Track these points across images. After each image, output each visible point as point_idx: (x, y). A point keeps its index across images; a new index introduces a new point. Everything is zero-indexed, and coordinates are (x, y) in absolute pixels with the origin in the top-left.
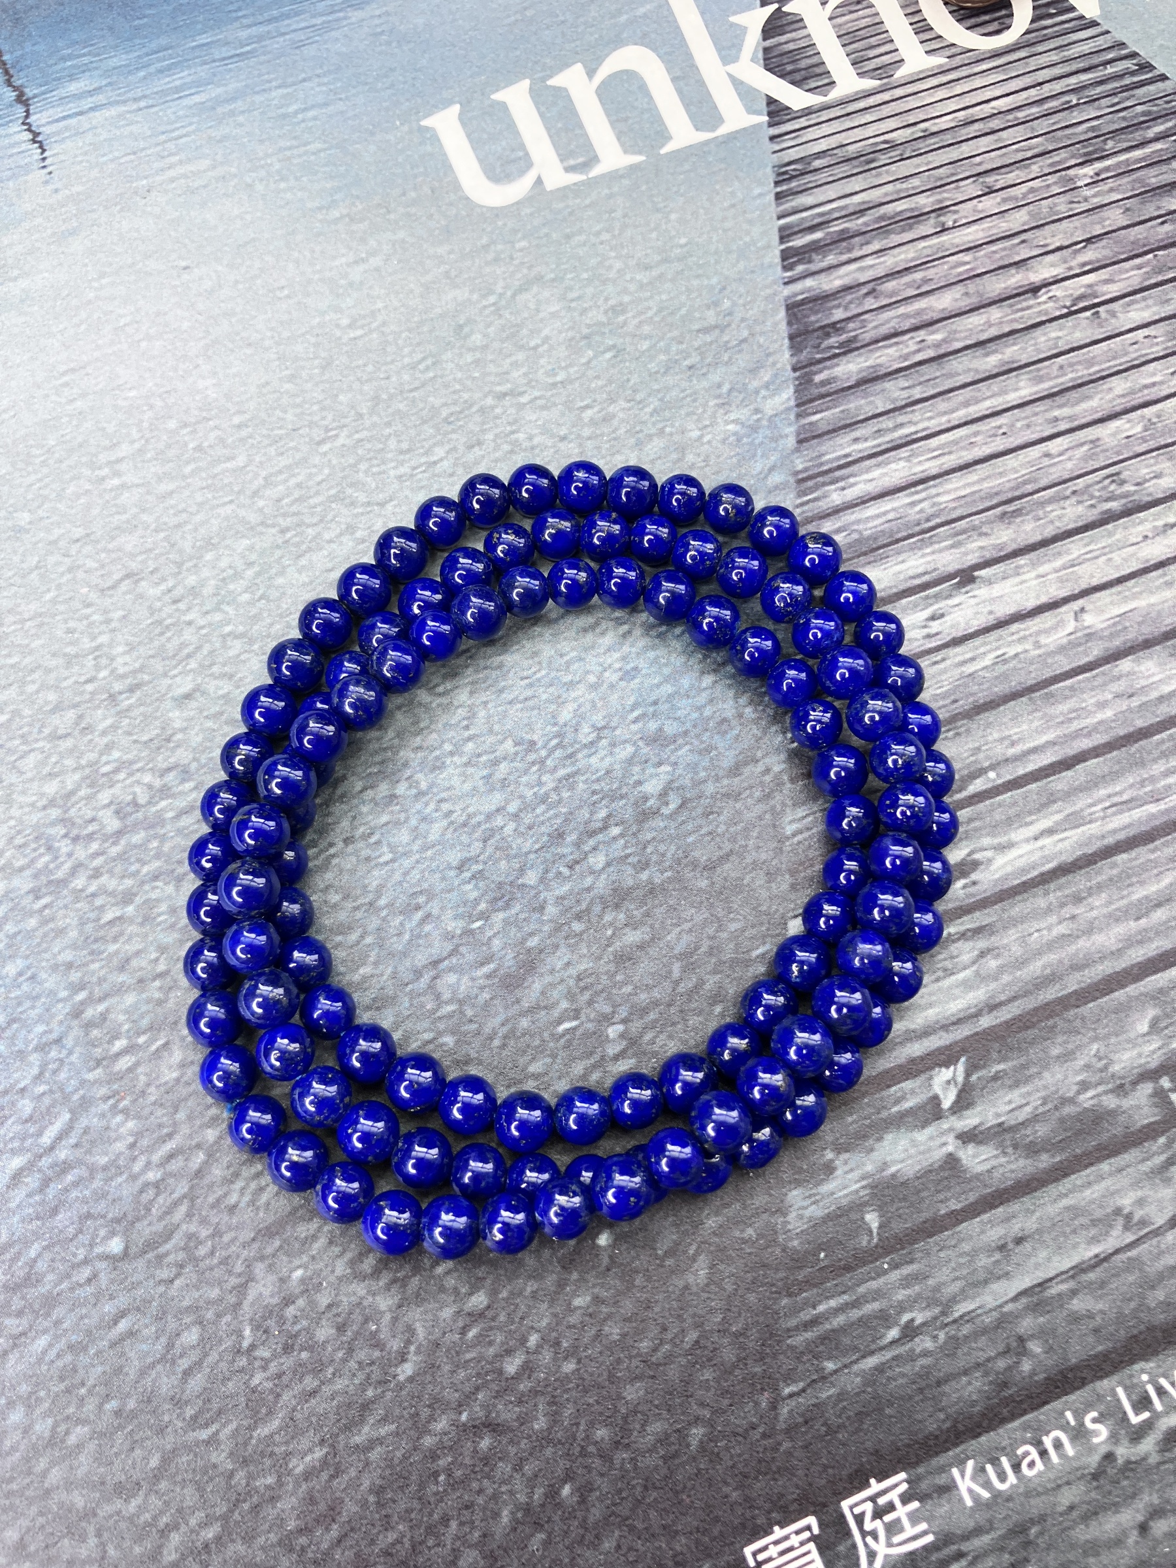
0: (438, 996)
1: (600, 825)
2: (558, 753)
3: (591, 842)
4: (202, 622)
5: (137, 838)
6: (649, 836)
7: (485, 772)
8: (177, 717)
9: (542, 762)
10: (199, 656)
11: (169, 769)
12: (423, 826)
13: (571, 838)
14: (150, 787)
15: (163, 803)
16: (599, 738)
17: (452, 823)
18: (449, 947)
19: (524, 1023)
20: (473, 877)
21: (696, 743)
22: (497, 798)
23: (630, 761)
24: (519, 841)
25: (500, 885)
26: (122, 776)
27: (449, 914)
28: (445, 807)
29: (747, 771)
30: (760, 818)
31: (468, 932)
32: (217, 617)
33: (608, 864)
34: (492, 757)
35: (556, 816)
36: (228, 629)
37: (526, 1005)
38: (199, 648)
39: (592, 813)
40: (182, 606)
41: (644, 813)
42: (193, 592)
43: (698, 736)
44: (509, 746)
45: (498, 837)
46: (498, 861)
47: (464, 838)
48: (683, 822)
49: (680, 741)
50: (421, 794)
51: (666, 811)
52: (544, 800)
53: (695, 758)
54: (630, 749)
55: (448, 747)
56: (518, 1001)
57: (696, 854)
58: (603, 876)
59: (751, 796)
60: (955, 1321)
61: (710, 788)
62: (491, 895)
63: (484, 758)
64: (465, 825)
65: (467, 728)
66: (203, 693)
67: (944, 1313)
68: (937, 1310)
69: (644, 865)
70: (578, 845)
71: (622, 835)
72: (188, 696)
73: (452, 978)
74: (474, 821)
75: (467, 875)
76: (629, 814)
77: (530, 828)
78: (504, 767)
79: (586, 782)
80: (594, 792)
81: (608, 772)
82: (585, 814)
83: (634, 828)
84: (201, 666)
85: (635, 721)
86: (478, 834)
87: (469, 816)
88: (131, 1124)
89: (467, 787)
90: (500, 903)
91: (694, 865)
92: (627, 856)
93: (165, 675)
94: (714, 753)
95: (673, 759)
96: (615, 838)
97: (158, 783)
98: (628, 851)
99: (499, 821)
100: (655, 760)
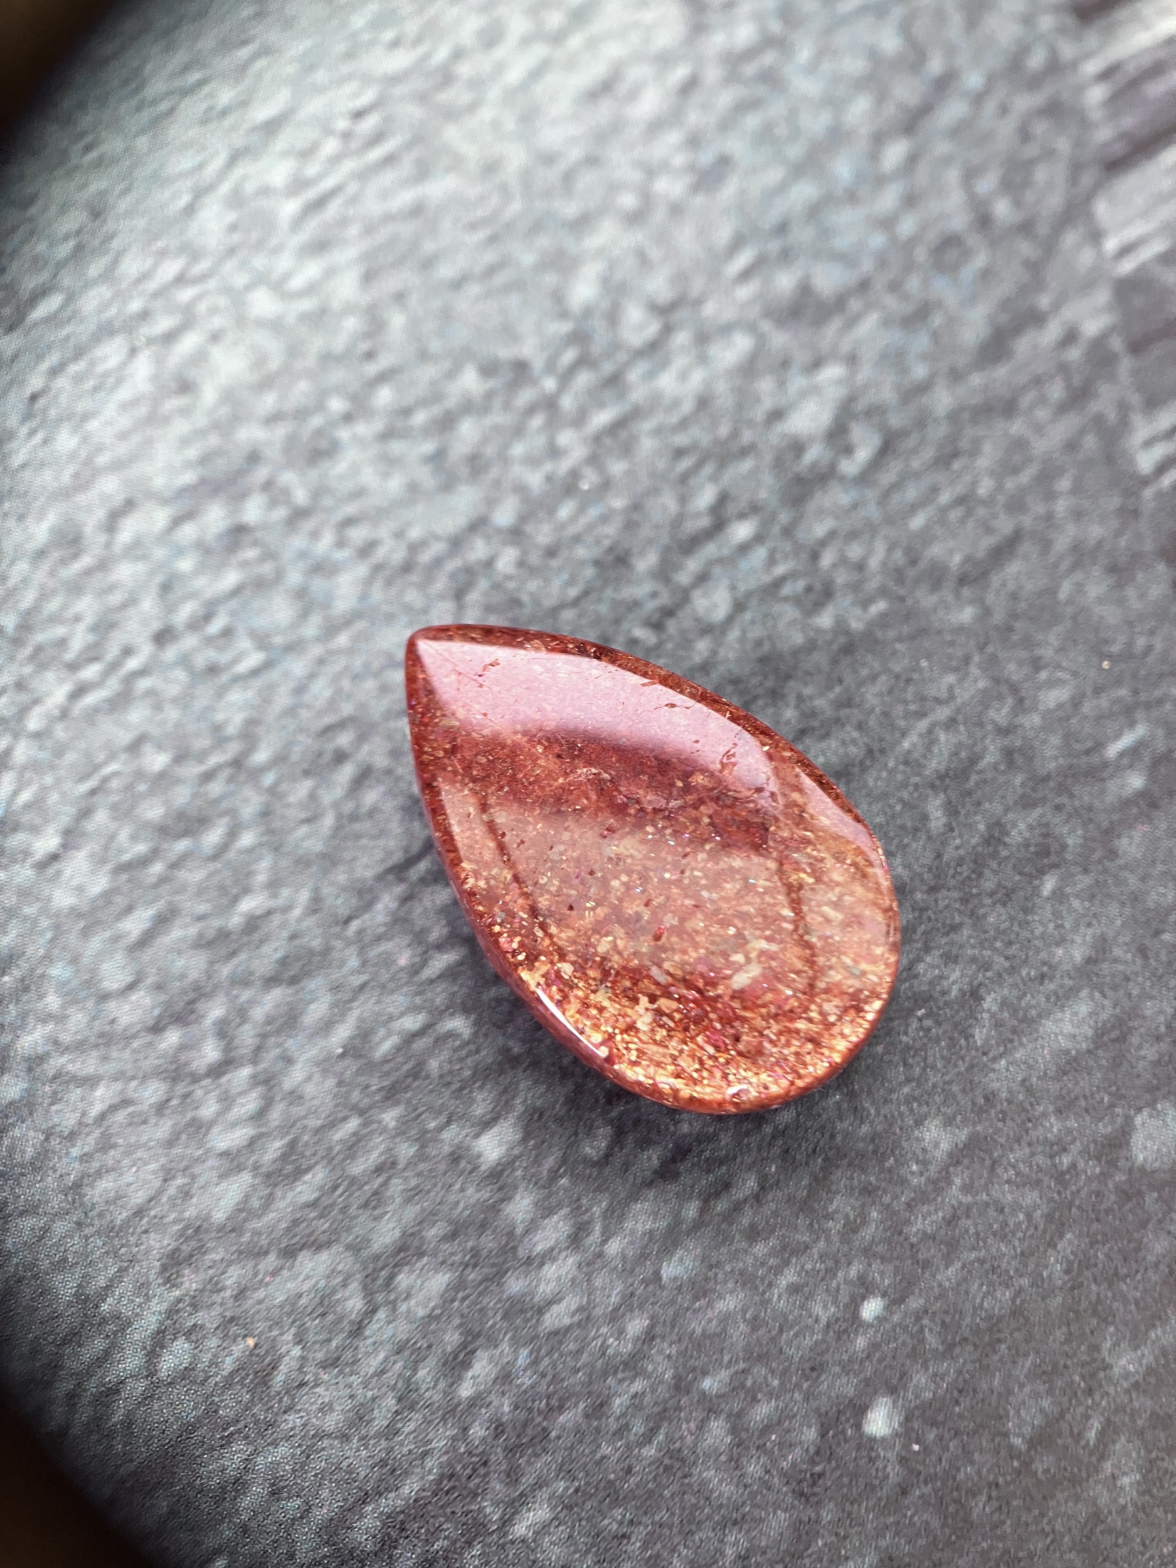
1: (705, 522)
2: (584, 379)
3: (693, 565)
6: (820, 530)
7: (428, 448)
9: (550, 404)
12: (318, 585)
13: (646, 562)
17: (377, 569)
21: (891, 302)
22: (466, 500)
23: (749, 369)
24: (533, 585)
28: (358, 534)
29: (1023, 345)
30: (1071, 446)
33: (739, 607)
34: (436, 410)
35: (605, 519)
39: (683, 500)
41: (799, 480)
43: (894, 287)
44: (470, 381)
45: (483, 584)
47: (413, 597)
48: (896, 486)
49: (854, 305)
50: (298, 515)
51: (850, 467)
52: (569, 486)
53: (894, 337)
54: (742, 343)
55: (337, 405)
57: (936, 551)
58: (734, 634)
59: (1042, 400)
61: (943, 400)
63: (420, 418)
64: (407, 567)
65: (370, 356)
69: (822, 594)
70: (663, 573)
71: (758, 539)
74: (425, 557)
76: (767, 489)
77: (551, 552)
78: (468, 432)
79: (658, 432)
80: (679, 453)
81: (704, 402)
82: (668, 502)
83: (784, 517)
85: (746, 275)
86: (441, 583)
87: (415, 548)
89: (395, 484)
91: (936, 576)
92: (778, 583)
94: (937, 320)
95: (845, 347)
96: (744, 548)
98: (780, 570)
99: (478, 550)
100: (802, 357)
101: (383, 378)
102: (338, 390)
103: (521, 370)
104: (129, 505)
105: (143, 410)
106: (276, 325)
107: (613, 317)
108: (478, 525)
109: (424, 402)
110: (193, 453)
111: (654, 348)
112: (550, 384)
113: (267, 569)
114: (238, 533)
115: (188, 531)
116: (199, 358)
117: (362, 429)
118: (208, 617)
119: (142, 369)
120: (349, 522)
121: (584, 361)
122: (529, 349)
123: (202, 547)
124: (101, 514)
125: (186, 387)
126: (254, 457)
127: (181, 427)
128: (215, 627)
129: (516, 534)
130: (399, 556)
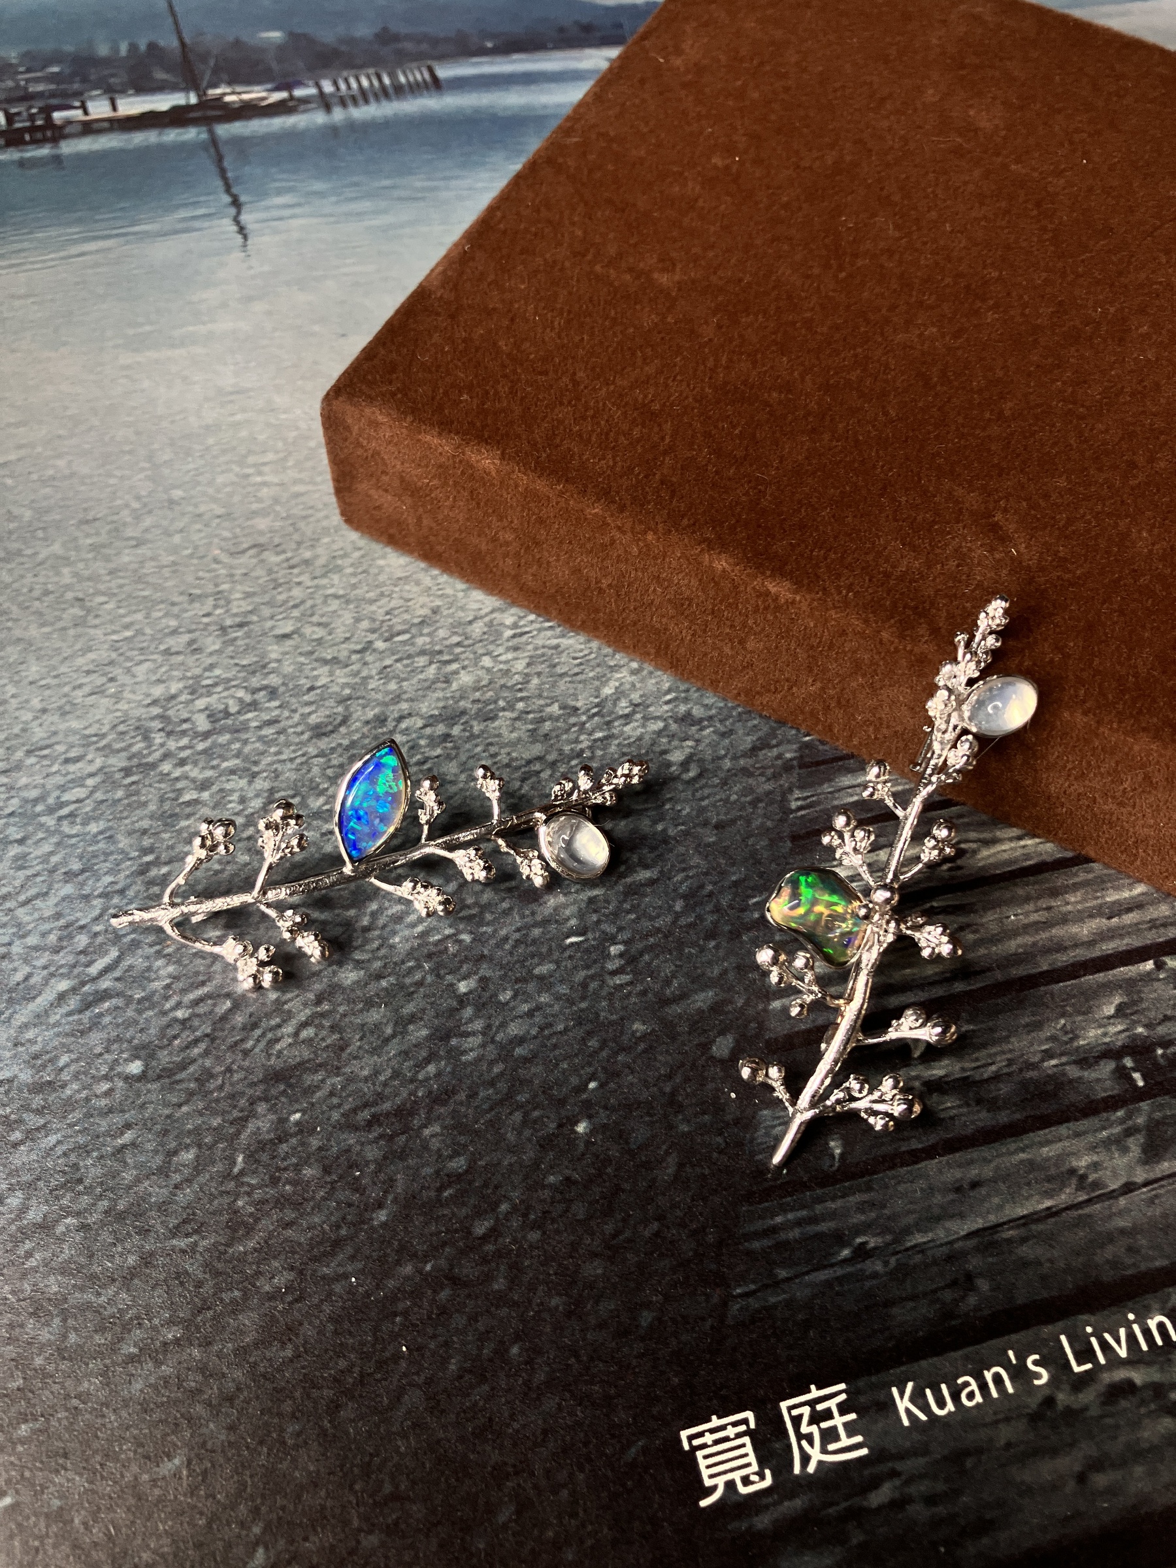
4: (309, 584)
5: (224, 738)
7: (530, 727)
8: (274, 651)
10: (302, 608)
11: (260, 690)
14: (241, 700)
15: (250, 715)
22: (537, 749)
26: (219, 689)
28: (493, 750)
32: (324, 581)
34: (538, 715)
36: (330, 591)
38: (303, 602)
40: (296, 571)
42: (307, 562)
60: (907, 1250)
66: (300, 636)
67: (895, 1241)
68: (889, 1238)
72: (286, 636)
84: (303, 615)
88: (171, 969)
93: (272, 618)
97: (248, 698)
99: (537, 767)
101: (521, 699)
102: (504, 699)
104: (410, 715)
105: (426, 684)
106: (488, 670)
108: (539, 759)
110: (441, 704)
113: (453, 753)
114: (446, 737)
115: (428, 731)
116: (456, 672)
117: (508, 714)
118: (424, 763)
119: (432, 670)
120: (491, 744)
123: (431, 738)
124: (396, 715)
125: (447, 681)
126: (463, 713)
127: (440, 694)
128: (425, 767)
130: (506, 761)
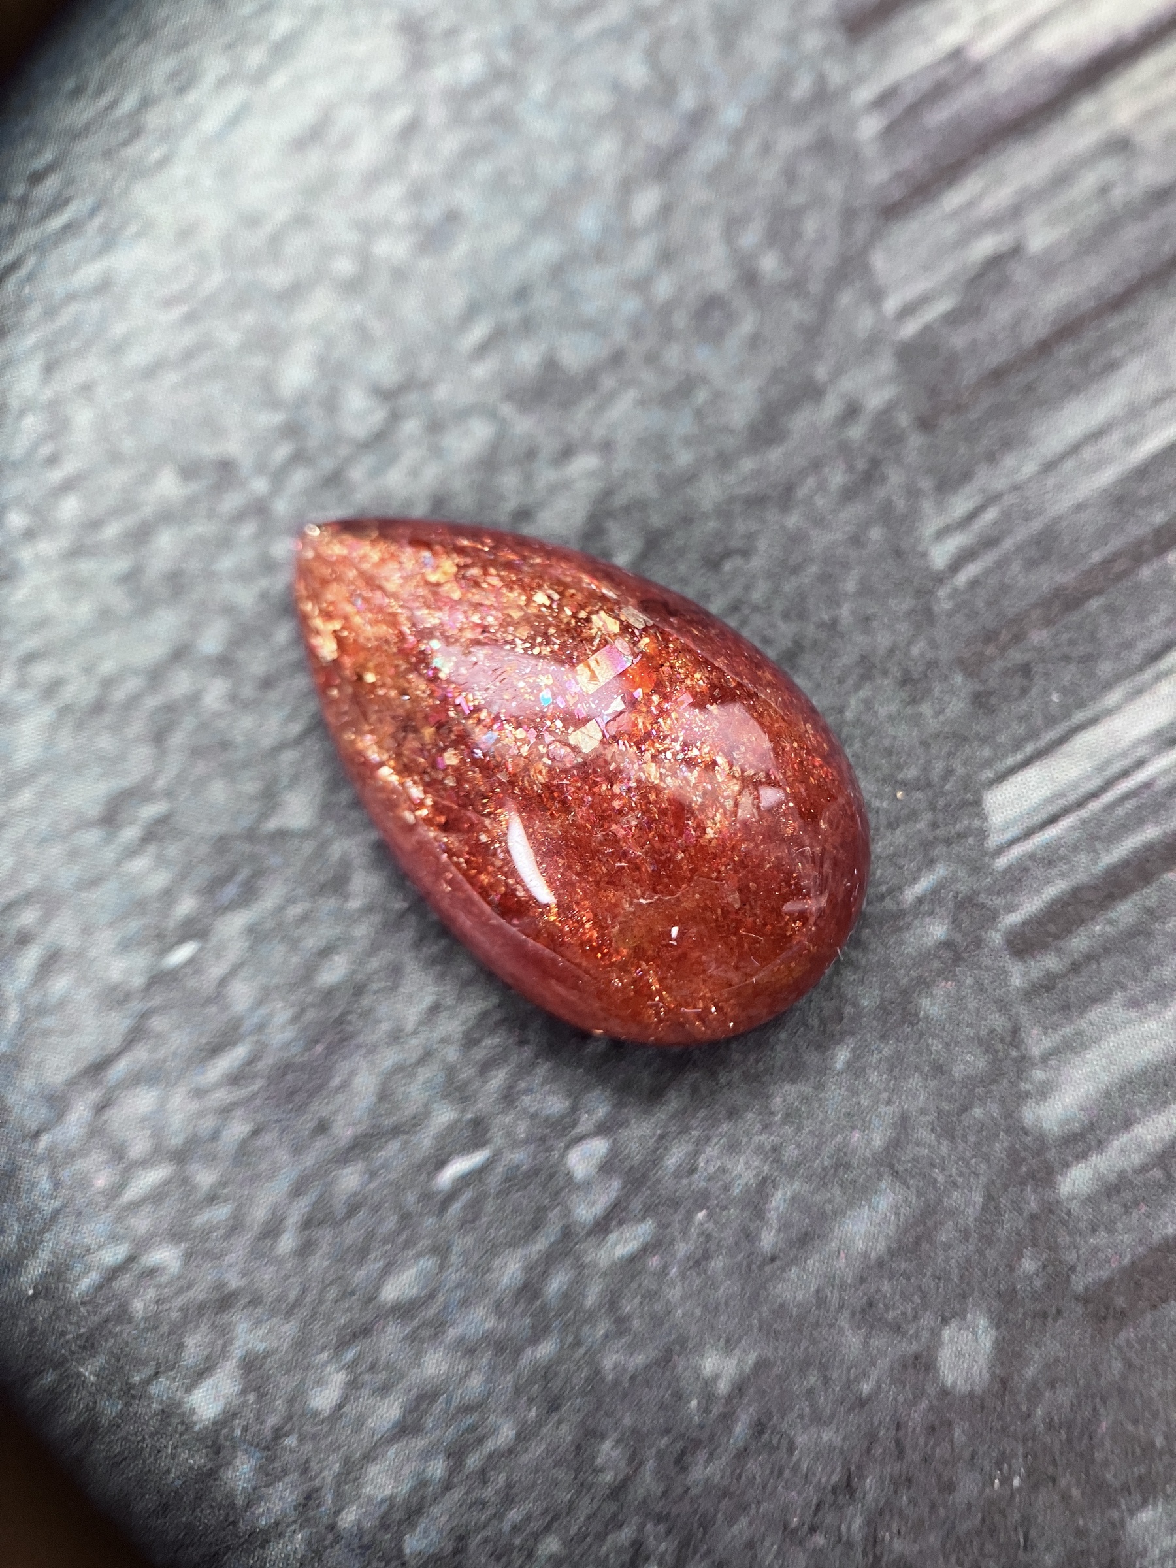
0: (118, 1153)
2: (300, 478)
9: (263, 509)
16: (395, 417)
17: (66, 708)
18: (119, 1023)
19: (350, 1179)
20: (150, 836)
21: (648, 376)
23: (487, 461)
24: (247, 722)
25: (222, 844)
27: (106, 940)
28: (42, 672)
29: (800, 422)
30: (856, 541)
31: (160, 979)
37: (344, 1131)
43: (652, 359)
44: (168, 485)
45: (188, 723)
46: (202, 783)
47: (105, 742)
49: (608, 382)
53: (654, 419)
54: (480, 431)
55: (18, 520)
56: (322, 1128)
59: (822, 488)
61: (710, 490)
62: (204, 872)
63: (111, 531)
64: (98, 707)
65: (53, 460)
73: (143, 1101)
74: (119, 695)
75: (130, 834)
77: (266, 684)
78: (166, 544)
85: (482, 350)
86: (137, 726)
90: (230, 891)
94: (701, 396)
95: (599, 432)
100: (549, 446)
101: (68, 486)
103: (226, 469)
107: (331, 404)
109: (116, 512)
111: (380, 439)
112: (260, 485)
121: (299, 458)
122: (234, 446)
129: (224, 663)
